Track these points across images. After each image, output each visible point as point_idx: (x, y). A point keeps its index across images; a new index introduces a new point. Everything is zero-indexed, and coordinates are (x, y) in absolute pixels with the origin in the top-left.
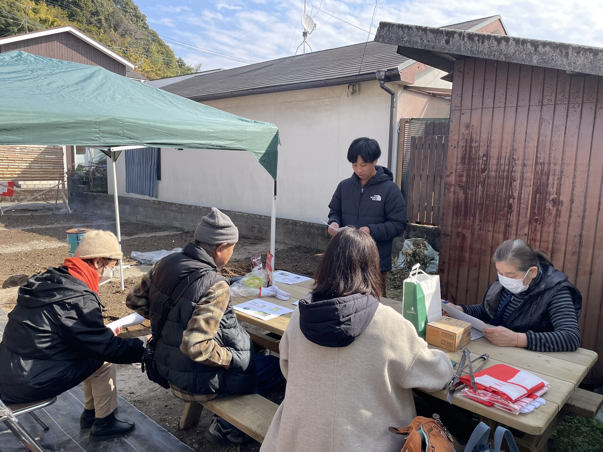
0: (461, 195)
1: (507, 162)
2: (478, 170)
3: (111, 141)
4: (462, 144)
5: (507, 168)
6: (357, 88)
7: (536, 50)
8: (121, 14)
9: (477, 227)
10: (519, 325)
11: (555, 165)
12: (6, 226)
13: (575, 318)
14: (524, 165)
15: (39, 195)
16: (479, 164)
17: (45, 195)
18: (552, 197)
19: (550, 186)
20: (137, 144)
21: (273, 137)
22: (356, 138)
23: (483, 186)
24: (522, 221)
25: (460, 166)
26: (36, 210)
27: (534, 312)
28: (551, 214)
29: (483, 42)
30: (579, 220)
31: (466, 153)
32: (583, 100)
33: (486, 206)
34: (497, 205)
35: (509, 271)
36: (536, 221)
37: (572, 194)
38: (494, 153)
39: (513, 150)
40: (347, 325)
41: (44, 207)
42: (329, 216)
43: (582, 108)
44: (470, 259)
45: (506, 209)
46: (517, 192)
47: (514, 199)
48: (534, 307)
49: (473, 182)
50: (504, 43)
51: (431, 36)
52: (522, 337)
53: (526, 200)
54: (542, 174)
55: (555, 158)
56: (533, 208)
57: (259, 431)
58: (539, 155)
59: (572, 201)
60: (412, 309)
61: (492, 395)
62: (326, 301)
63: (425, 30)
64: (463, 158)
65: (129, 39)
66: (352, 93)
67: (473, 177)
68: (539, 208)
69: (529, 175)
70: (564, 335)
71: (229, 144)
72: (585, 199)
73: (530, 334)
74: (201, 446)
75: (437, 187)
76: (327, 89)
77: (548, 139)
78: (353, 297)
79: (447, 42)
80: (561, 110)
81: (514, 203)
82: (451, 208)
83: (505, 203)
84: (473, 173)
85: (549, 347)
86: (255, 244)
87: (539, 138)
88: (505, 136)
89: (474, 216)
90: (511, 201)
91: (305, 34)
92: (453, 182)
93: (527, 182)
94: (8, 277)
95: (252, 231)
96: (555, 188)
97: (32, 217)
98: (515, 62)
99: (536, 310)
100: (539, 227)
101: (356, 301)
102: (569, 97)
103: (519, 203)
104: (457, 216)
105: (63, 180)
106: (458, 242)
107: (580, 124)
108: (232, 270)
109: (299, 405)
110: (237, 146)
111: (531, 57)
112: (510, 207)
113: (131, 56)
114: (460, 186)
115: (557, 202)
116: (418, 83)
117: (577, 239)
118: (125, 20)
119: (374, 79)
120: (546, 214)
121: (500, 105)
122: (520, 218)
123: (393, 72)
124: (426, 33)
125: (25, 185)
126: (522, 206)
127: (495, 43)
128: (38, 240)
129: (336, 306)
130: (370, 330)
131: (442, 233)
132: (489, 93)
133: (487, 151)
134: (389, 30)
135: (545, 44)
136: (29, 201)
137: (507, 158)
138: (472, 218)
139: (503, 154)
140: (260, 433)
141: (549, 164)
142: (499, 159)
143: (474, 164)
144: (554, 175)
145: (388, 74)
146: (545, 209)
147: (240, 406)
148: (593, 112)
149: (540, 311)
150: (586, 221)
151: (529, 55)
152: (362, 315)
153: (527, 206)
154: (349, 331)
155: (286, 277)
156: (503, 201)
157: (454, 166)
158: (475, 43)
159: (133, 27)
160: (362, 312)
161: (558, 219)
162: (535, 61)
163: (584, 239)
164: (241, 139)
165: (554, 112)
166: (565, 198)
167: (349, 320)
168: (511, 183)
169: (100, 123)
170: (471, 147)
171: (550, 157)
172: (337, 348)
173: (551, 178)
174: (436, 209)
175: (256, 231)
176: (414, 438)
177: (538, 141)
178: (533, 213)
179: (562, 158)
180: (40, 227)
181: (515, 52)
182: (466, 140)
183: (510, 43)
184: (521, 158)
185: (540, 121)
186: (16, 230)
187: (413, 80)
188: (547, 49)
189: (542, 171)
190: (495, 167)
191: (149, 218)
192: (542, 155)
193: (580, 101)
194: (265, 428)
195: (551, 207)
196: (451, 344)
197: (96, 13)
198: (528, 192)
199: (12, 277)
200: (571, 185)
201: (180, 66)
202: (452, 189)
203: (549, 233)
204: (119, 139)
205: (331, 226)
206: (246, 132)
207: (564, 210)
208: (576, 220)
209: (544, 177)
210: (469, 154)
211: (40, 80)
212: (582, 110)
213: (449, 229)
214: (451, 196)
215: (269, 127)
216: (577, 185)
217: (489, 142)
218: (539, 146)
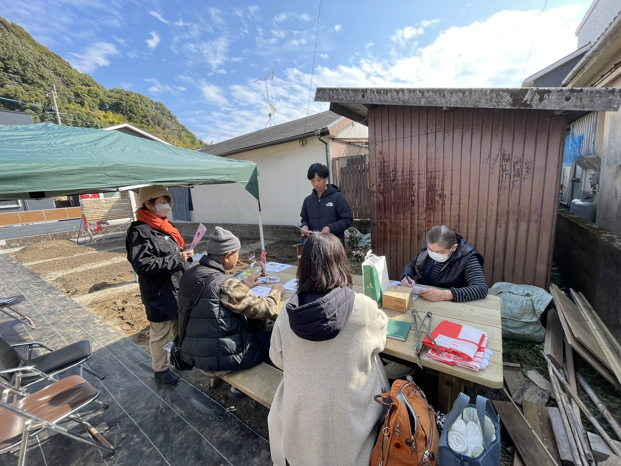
0: (381, 198)
1: (408, 173)
2: (390, 181)
3: (118, 183)
4: (378, 164)
5: (408, 177)
6: (304, 142)
7: (423, 95)
8: (161, 116)
9: (393, 218)
10: (443, 282)
11: (439, 172)
12: (97, 250)
13: (482, 275)
14: (419, 174)
15: (120, 228)
16: (390, 176)
17: (124, 227)
18: (438, 193)
19: (437, 186)
20: (143, 183)
21: (253, 170)
22: (313, 164)
23: (394, 191)
24: (421, 210)
25: (378, 180)
26: (119, 237)
27: (454, 273)
28: (439, 204)
29: (387, 94)
30: (457, 206)
31: (381, 170)
32: (454, 128)
33: (398, 203)
34: (404, 202)
35: (440, 250)
36: (430, 209)
37: (452, 190)
38: (399, 168)
39: (411, 165)
40: (333, 320)
41: (123, 235)
42: (302, 222)
43: (453, 133)
44: (390, 238)
45: (410, 204)
46: (416, 192)
47: (415, 196)
48: (453, 270)
49: (387, 189)
50: (401, 93)
51: (351, 94)
52: (448, 293)
53: (423, 197)
54: (431, 179)
55: (438, 167)
56: (427, 201)
57: (266, 400)
58: (428, 167)
59: (452, 194)
60: (370, 284)
61: (455, 357)
62: (311, 303)
63: (347, 90)
64: (380, 174)
65: (168, 131)
66: (302, 145)
67: (388, 185)
68: (431, 201)
69: (423, 180)
70: (478, 289)
71: (221, 178)
72: (460, 192)
73: (454, 290)
74: (227, 401)
75: (359, 196)
76: (287, 144)
77: (433, 155)
78: (334, 293)
79: (363, 96)
80: (440, 135)
81: (415, 199)
82: (376, 207)
83: (409, 200)
84: (387, 183)
85: (468, 299)
86: (255, 242)
87: (427, 155)
88: (405, 158)
89: (391, 210)
90: (413, 198)
91: (270, 115)
92: (375, 190)
93: (422, 185)
94: (92, 285)
95: (252, 235)
96: (440, 187)
97: (116, 242)
98: (409, 105)
99: (455, 271)
100: (432, 213)
101: (337, 296)
102: (444, 126)
103: (418, 199)
104: (380, 212)
105: (133, 217)
106: (382, 228)
107: (453, 143)
108: (242, 261)
109: (297, 392)
110: (227, 179)
111: (420, 101)
112: (413, 202)
113: (170, 140)
114: (380, 193)
115: (442, 196)
116: (339, 137)
117: (457, 218)
118: (164, 120)
119: (314, 135)
120: (436, 204)
121: (400, 136)
122: (420, 209)
123: (325, 130)
124: (348, 92)
125: (111, 222)
126: (420, 200)
127: (395, 94)
128: (117, 256)
129: (321, 306)
130: (352, 319)
131: (372, 223)
132: (392, 130)
133: (395, 168)
134: (323, 93)
135: (428, 90)
136: (114, 232)
137: (408, 171)
138: (389, 212)
139: (405, 169)
140: (267, 401)
141: (435, 172)
142: (403, 172)
143: (388, 177)
144: (439, 178)
145: (322, 131)
146: (435, 201)
147: (250, 376)
148: (461, 134)
149: (459, 273)
150: (461, 206)
151: (419, 99)
152: (344, 308)
153: (424, 201)
154: (336, 326)
155: (275, 267)
156: (408, 199)
157: (375, 180)
158: (382, 95)
159: (169, 123)
160: (344, 305)
161: (443, 207)
162: (423, 103)
163: (461, 218)
164: (229, 173)
165: (436, 137)
166: (447, 192)
167: (335, 315)
168: (412, 187)
169: (104, 169)
170: (384, 166)
171: (435, 167)
172: (326, 341)
173: (437, 181)
174: (359, 209)
175: (255, 234)
176: (402, 412)
177: (427, 158)
178: (427, 205)
179: (443, 167)
180: (121, 248)
181: (409, 98)
182: (381, 162)
183: (405, 92)
184: (417, 169)
185: (427, 144)
186: (103, 252)
187: (337, 134)
188: (431, 93)
189: (431, 177)
190: (401, 178)
191: (189, 234)
192: (430, 167)
193: (451, 128)
194: (270, 395)
195: (439, 199)
196: (402, 307)
197: (145, 117)
198: (423, 191)
199: (95, 285)
200: (450, 184)
201: (201, 143)
202: (375, 195)
203: (439, 216)
204: (125, 180)
205: (303, 229)
206: (232, 169)
207: (447, 201)
208: (455, 206)
209: (433, 181)
210: (384, 171)
211: (55, 140)
212: (453, 134)
213: (376, 221)
214: (375, 199)
215: (250, 164)
216: (454, 183)
217: (396, 160)
218: (428, 161)
